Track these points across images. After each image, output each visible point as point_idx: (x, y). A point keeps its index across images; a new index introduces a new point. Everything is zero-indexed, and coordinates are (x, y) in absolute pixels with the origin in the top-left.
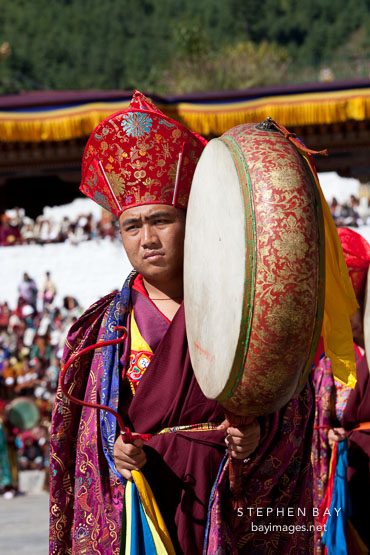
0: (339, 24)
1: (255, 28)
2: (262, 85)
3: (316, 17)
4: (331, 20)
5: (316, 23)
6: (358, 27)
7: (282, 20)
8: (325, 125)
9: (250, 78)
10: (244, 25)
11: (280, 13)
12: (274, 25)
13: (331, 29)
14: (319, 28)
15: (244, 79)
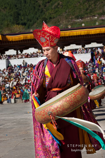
0: (32, 22)
1: (17, 22)
2: (20, 32)
3: (28, 21)
4: (31, 21)
5: (28, 22)
6: (35, 22)
7: (22, 21)
8: (32, 39)
9: (18, 31)
10: (16, 22)
11: (22, 20)
12: (21, 22)
13: (31, 23)
14: (29, 23)
15: (17, 31)
